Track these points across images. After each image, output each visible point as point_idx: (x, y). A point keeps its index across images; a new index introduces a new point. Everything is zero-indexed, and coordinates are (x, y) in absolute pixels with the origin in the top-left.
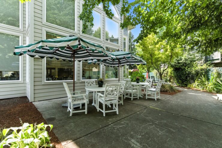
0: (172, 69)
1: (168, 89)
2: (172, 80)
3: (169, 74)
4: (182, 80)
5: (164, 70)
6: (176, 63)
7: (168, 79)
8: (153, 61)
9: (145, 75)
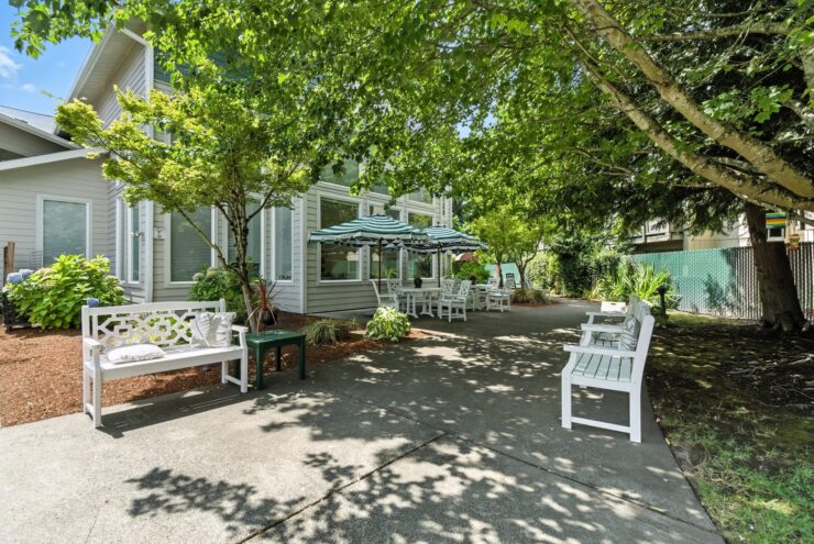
0: (556, 256)
1: (531, 297)
2: (556, 284)
3: (550, 268)
4: (574, 282)
5: (527, 261)
6: (560, 243)
7: (549, 280)
8: (507, 240)
9: (492, 269)
